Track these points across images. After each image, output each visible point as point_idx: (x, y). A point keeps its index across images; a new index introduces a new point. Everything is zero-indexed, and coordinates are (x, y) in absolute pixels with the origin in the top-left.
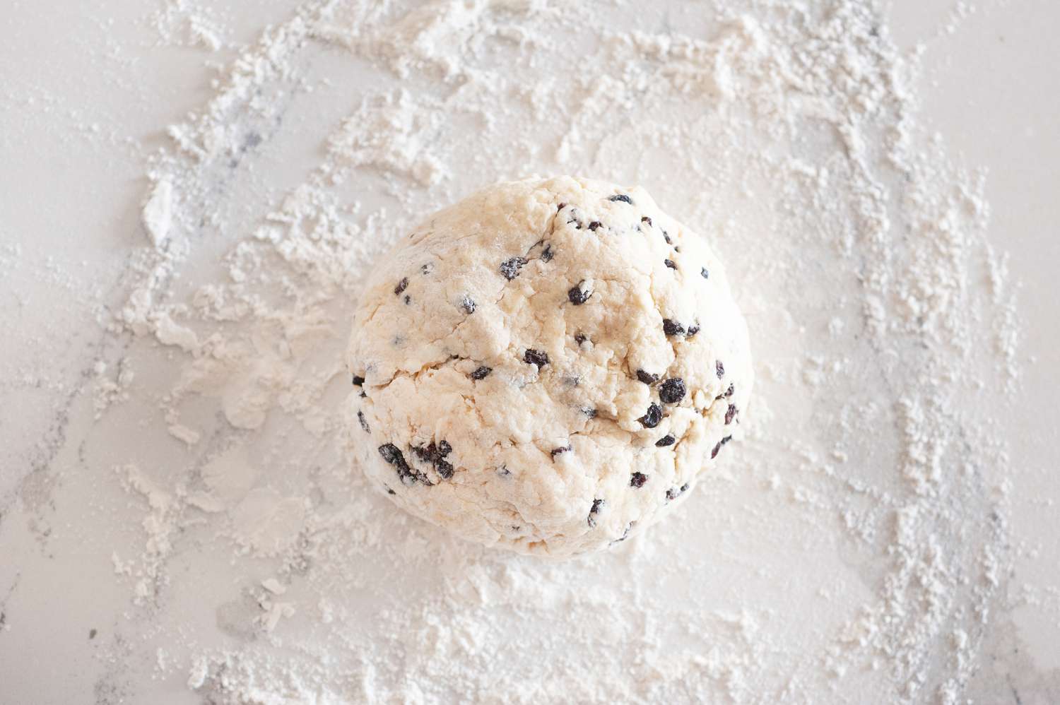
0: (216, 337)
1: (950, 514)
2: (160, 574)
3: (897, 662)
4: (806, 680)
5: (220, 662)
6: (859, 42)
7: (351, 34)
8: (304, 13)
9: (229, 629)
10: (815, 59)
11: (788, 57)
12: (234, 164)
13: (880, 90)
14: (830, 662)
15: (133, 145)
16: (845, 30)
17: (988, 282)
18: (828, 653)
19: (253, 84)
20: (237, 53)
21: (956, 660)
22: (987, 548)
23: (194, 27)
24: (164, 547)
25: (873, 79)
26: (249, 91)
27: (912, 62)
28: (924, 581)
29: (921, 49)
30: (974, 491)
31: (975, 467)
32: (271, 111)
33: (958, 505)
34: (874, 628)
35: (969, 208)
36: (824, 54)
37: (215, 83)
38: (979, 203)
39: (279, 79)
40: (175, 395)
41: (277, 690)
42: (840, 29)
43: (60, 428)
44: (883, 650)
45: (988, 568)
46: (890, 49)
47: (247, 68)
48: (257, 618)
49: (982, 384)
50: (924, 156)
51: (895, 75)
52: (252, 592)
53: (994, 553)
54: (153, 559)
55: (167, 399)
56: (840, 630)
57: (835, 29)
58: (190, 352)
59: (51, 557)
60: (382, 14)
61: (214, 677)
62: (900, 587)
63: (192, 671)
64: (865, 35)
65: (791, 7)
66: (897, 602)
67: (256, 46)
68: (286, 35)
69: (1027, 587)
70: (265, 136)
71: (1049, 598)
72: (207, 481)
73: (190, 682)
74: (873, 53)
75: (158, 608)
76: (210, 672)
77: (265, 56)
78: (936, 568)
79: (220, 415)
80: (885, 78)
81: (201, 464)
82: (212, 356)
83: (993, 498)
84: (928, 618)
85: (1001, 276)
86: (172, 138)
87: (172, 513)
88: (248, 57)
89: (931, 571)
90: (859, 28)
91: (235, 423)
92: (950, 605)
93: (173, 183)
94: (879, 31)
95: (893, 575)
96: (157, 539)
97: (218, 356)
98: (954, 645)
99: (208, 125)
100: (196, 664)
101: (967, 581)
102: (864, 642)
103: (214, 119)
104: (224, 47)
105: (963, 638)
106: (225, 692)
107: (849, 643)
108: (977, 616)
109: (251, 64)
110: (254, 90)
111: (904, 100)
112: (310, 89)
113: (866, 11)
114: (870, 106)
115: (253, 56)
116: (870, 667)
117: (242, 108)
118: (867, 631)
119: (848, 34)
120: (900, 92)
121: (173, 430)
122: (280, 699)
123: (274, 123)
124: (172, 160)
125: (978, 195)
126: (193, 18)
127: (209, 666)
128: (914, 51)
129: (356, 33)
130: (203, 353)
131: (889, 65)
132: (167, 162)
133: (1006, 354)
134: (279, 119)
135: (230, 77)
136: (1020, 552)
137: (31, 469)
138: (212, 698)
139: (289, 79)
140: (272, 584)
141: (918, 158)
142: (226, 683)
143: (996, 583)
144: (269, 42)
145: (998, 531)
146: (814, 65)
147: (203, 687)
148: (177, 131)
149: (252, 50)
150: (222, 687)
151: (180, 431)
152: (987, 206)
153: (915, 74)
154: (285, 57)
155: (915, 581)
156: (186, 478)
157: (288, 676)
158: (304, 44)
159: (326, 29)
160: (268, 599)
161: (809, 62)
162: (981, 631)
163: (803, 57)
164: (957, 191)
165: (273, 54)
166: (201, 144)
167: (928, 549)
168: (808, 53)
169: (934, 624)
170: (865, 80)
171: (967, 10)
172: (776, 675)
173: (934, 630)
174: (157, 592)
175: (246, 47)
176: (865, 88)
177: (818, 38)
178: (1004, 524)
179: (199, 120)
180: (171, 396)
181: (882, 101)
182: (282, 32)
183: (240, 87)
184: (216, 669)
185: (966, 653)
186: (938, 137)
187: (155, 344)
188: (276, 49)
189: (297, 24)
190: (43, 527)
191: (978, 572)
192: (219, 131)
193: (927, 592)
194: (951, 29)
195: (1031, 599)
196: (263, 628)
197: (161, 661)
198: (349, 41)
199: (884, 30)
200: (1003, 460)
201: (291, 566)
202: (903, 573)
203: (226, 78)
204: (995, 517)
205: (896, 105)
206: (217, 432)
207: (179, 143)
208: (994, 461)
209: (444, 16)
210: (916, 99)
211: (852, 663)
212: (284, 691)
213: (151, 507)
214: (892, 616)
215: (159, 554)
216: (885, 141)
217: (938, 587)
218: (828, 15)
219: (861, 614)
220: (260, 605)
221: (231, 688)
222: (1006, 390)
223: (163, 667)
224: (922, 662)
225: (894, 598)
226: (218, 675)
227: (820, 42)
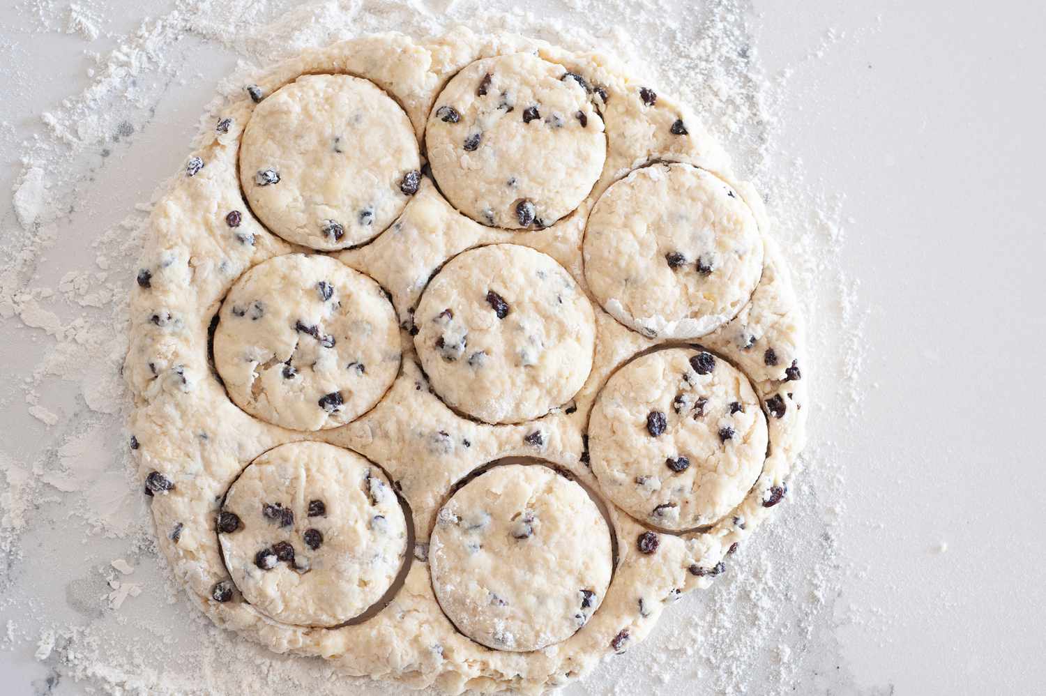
0: (79, 322)
1: (783, 532)
2: (13, 549)
3: (721, 672)
4: (631, 684)
5: (67, 636)
6: (728, 62)
7: (228, 30)
8: (183, 7)
9: (77, 605)
10: (683, 77)
11: (656, 74)
12: (106, 153)
13: (746, 111)
14: (656, 668)
15: (9, 130)
16: (714, 49)
17: (837, 308)
18: (654, 660)
19: (129, 74)
20: (115, 44)
21: (779, 673)
22: (817, 566)
23: (74, 15)
24: (18, 523)
25: (738, 101)
26: (123, 81)
27: (779, 85)
28: (753, 595)
29: (789, 73)
30: (808, 510)
31: (811, 487)
32: (145, 102)
33: (791, 524)
34: (700, 638)
35: (823, 233)
36: (692, 73)
37: (91, 72)
38: (834, 230)
39: (155, 71)
40: (37, 376)
41: (121, 666)
42: (710, 49)
44: (708, 659)
45: (816, 587)
46: (759, 72)
47: (123, 58)
48: (105, 596)
49: (824, 408)
50: (783, 179)
51: (760, 97)
52: (101, 571)
53: (822, 570)
54: (8, 534)
55: (29, 380)
56: (668, 639)
57: (705, 48)
58: (53, 335)
60: (259, 10)
61: (60, 650)
62: (729, 600)
63: (40, 643)
64: (734, 56)
65: (663, 24)
66: (724, 613)
67: (134, 39)
68: (164, 27)
69: (854, 607)
70: (137, 127)
71: (874, 619)
72: (64, 462)
73: (37, 655)
74: (740, 74)
75: (11, 581)
76: (57, 645)
77: (141, 47)
78: (766, 583)
79: (79, 397)
80: (750, 99)
81: (58, 445)
82: (74, 340)
83: (826, 519)
84: (754, 631)
85: (851, 303)
86: (47, 124)
87: (28, 490)
88: (125, 48)
89: (761, 586)
90: (729, 49)
91: (93, 407)
92: (776, 621)
93: (45, 169)
94: (748, 53)
95: (723, 588)
96: (12, 515)
97: (80, 341)
98: (777, 659)
99: (83, 113)
100: (44, 637)
101: (794, 598)
102: (690, 651)
103: (89, 108)
104: (103, 36)
105: (787, 653)
106: (70, 665)
107: (675, 651)
108: (802, 632)
109: (127, 55)
110: (129, 81)
111: (768, 123)
112: (183, 82)
113: (737, 33)
114: (734, 127)
115: (130, 48)
116: (695, 675)
117: (116, 97)
118: (694, 641)
119: (717, 55)
120: (765, 115)
121: (32, 410)
122: (122, 675)
123: (147, 114)
124: (45, 146)
125: (834, 221)
126: (73, 6)
127: (57, 640)
128: (782, 74)
129: (232, 29)
130: (66, 337)
131: (756, 88)
132: (41, 149)
133: (850, 378)
134: (152, 111)
135: (107, 66)
136: (848, 573)
138: (58, 670)
139: (164, 72)
140: (119, 563)
141: (777, 181)
142: (71, 657)
143: (822, 600)
144: (146, 35)
145: (829, 551)
146: (680, 84)
147: (49, 658)
148: (50, 118)
149: (129, 41)
150: (68, 660)
151: (39, 412)
152: (842, 232)
153: (781, 97)
154: (161, 49)
155: (745, 595)
156: (43, 458)
157: (131, 653)
158: (180, 37)
159: (202, 23)
160: (116, 578)
161: (677, 80)
162: (804, 646)
163: (671, 74)
164: (814, 215)
165: (150, 46)
166: (75, 133)
167: (759, 564)
168: (677, 71)
169: (759, 638)
170: (730, 101)
171: (838, 37)
172: (603, 677)
173: (759, 642)
174: (10, 566)
175: (124, 37)
176: (730, 110)
177: (687, 56)
178: (835, 544)
179: (74, 108)
180: (33, 377)
181: (746, 123)
182: (160, 23)
183: (116, 75)
184: (63, 643)
185: (788, 668)
186: (799, 161)
187: (20, 326)
188: (153, 42)
189: (175, 18)
191: (806, 589)
192: (93, 119)
193: (755, 605)
194: (820, 54)
195: (855, 619)
196: (111, 606)
197: (10, 633)
198: (225, 37)
199: (754, 53)
200: (839, 482)
201: (140, 548)
202: (733, 586)
203: (102, 68)
204: (827, 538)
205: (761, 127)
206: (76, 415)
207: (53, 129)
208: (830, 483)
209: (318, 17)
210: (780, 121)
211: (677, 671)
212: (127, 667)
213: (8, 484)
214: (719, 628)
215: (13, 529)
216: (747, 163)
217: (766, 602)
218: (699, 34)
219: (689, 623)
220: (109, 584)
221: (76, 662)
222: (847, 414)
223: (12, 638)
224: (745, 673)
225: (722, 610)
226: (65, 648)
227: (689, 61)
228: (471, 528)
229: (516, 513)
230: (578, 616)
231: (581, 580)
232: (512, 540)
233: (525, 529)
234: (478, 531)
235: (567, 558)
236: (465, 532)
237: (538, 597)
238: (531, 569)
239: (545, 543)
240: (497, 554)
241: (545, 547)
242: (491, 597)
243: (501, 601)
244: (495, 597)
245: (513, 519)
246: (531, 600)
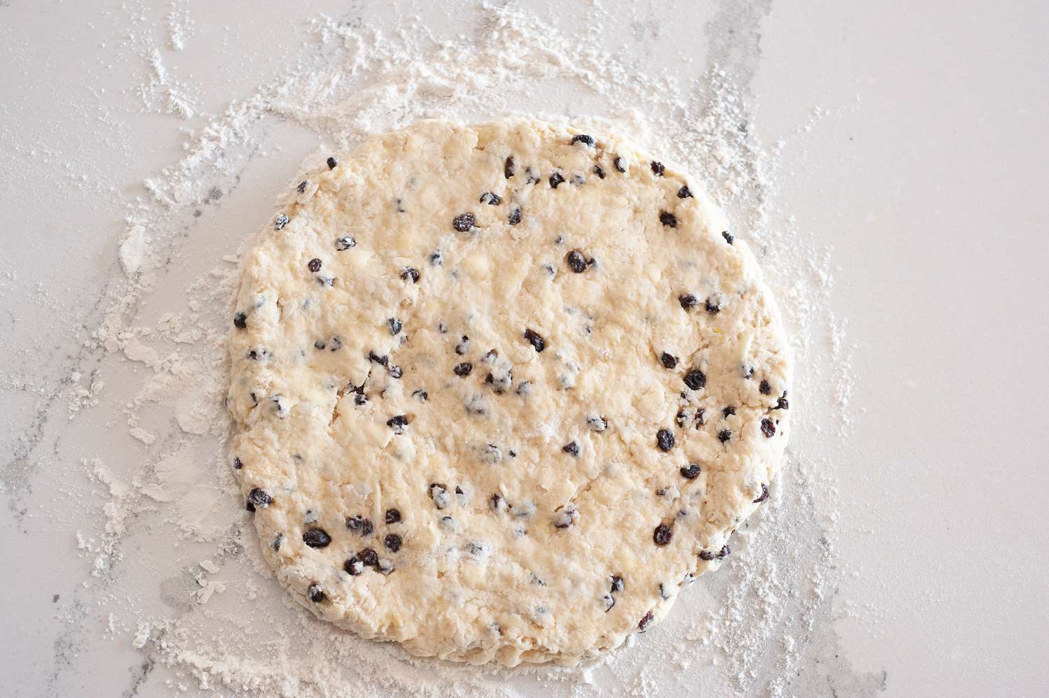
0: (174, 356)
1: (786, 537)
2: (115, 551)
3: (734, 660)
4: (655, 670)
5: (161, 627)
6: (729, 135)
7: (303, 111)
8: (264, 92)
9: (169, 600)
10: (691, 148)
11: (668, 146)
12: (198, 214)
13: (745, 177)
14: (676, 656)
15: (116, 195)
16: (718, 125)
17: (829, 343)
18: (675, 649)
19: (218, 147)
20: (206, 121)
21: (785, 661)
22: (816, 567)
23: (172, 98)
24: (119, 529)
25: (739, 167)
26: (213, 152)
27: (774, 154)
28: (760, 592)
29: (782, 144)
30: (808, 517)
31: (809, 498)
32: (232, 171)
33: (793, 530)
34: (715, 630)
35: (815, 281)
36: (699, 145)
37: (187, 145)
38: (824, 276)
39: (241, 144)
40: (137, 402)
41: (207, 654)
42: (714, 125)
43: (40, 425)
44: (723, 649)
45: (816, 585)
46: (756, 144)
47: (213, 134)
48: (194, 593)
49: (819, 429)
50: (779, 234)
51: (758, 165)
52: (191, 571)
53: (821, 571)
54: (110, 539)
55: (130, 405)
56: (687, 630)
57: (710, 124)
58: (152, 367)
59: (25, 532)
60: (329, 94)
61: (154, 640)
62: (740, 597)
63: (136, 634)
64: (735, 130)
65: (673, 104)
66: (736, 608)
67: (223, 118)
68: (248, 108)
69: (849, 602)
70: (225, 191)
71: (867, 613)
72: (159, 475)
73: (134, 644)
74: (740, 146)
75: (112, 579)
76: (152, 636)
77: (230, 125)
78: (772, 582)
79: (174, 421)
80: (749, 166)
81: (155, 461)
82: (170, 372)
83: (823, 525)
84: (762, 623)
85: (840, 339)
86: (148, 189)
87: (128, 501)
88: (215, 126)
89: (767, 584)
90: (730, 124)
91: (185, 429)
92: (781, 614)
93: (146, 227)
94: (746, 128)
95: (734, 587)
96: (114, 522)
97: (174, 372)
98: (783, 647)
99: (179, 180)
100: (141, 628)
101: (797, 594)
102: (706, 642)
103: (184, 175)
104: (196, 116)
105: (791, 643)
106: (163, 653)
107: (693, 641)
108: (805, 625)
109: (217, 131)
110: (219, 153)
111: (765, 186)
112: (265, 154)
113: (737, 111)
114: (735, 190)
115: (219, 125)
116: (711, 662)
117: (207, 166)
118: (710, 632)
119: (720, 129)
120: (762, 180)
121: (134, 432)
122: (208, 661)
123: (234, 180)
124: (146, 208)
125: (824, 270)
126: (171, 91)
127: (151, 631)
128: (776, 145)
129: (306, 109)
130: (163, 369)
131: (754, 157)
132: (142, 210)
133: (841, 404)
134: (238, 178)
135: (200, 141)
136: (844, 573)
137: (14, 458)
138: (152, 658)
139: (248, 144)
140: (207, 564)
141: (774, 235)
142: (164, 645)
143: (822, 596)
144: (233, 114)
145: (826, 553)
146: (689, 153)
147: (145, 647)
148: (151, 184)
149: (219, 120)
150: (161, 649)
151: (139, 433)
152: (831, 278)
153: (775, 165)
154: (246, 126)
155: (753, 592)
156: (142, 472)
157: (217, 642)
158: (262, 116)
159: (281, 104)
160: (204, 577)
161: (686, 151)
162: (807, 637)
163: (681, 146)
164: (807, 264)
165: (236, 123)
166: (172, 196)
167: (765, 565)
168: (686, 143)
169: (766, 630)
170: (732, 168)
171: (823, 114)
172: (630, 665)
173: (767, 634)
174: (111, 566)
175: (214, 117)
176: (732, 175)
177: (694, 131)
178: (831, 547)
179: (171, 175)
180: (134, 403)
181: (746, 187)
182: (245, 105)
183: (207, 148)
184: (157, 634)
185: (793, 656)
186: (793, 219)
187: (123, 359)
188: (239, 120)
189: (258, 100)
190: (20, 507)
191: (807, 587)
192: (187, 185)
193: (763, 601)
194: (808, 128)
195: (851, 613)
196: (199, 601)
197: (111, 624)
198: (300, 116)
199: (751, 127)
200: (834, 493)
201: (225, 551)
202: (743, 584)
203: (196, 142)
204: (824, 542)
205: (758, 190)
206: (170, 436)
207: (154, 194)
208: (825, 494)
209: (380, 98)
210: (775, 185)
211: (695, 659)
212: (213, 655)
213: (111, 495)
214: (731, 621)
215: (115, 534)
216: (747, 220)
217: (772, 598)
218: (704, 112)
219: (705, 617)
220: (197, 582)
221: (168, 650)
222: (839, 435)
223: (113, 629)
224: (755, 661)
225: (734, 605)
226: (158, 638)
227: (696, 134)
228: (519, 515)
229: (559, 505)
230: (606, 597)
231: (611, 568)
232: (554, 528)
233: (565, 519)
234: (524, 518)
235: (600, 547)
236: (514, 518)
237: (573, 581)
238: (568, 555)
239: (582, 533)
240: (539, 540)
241: (582, 537)
242: (532, 577)
243: (540, 582)
244: (535, 578)
245: (556, 511)
246: (567, 583)
